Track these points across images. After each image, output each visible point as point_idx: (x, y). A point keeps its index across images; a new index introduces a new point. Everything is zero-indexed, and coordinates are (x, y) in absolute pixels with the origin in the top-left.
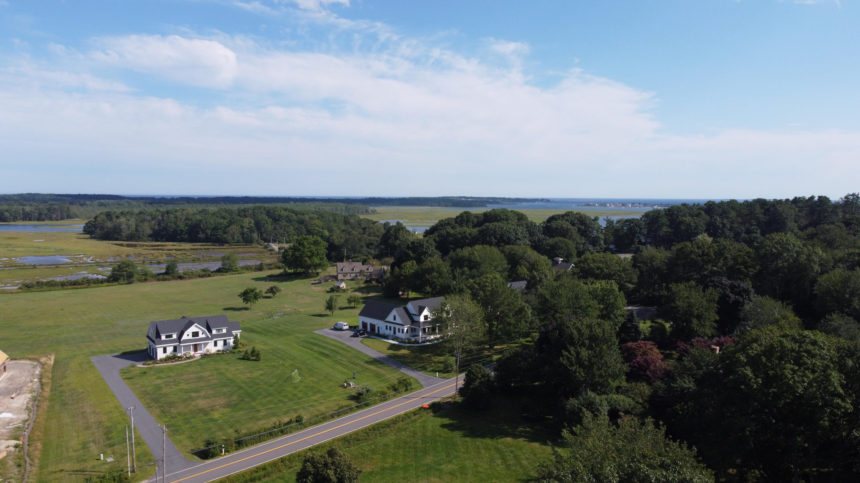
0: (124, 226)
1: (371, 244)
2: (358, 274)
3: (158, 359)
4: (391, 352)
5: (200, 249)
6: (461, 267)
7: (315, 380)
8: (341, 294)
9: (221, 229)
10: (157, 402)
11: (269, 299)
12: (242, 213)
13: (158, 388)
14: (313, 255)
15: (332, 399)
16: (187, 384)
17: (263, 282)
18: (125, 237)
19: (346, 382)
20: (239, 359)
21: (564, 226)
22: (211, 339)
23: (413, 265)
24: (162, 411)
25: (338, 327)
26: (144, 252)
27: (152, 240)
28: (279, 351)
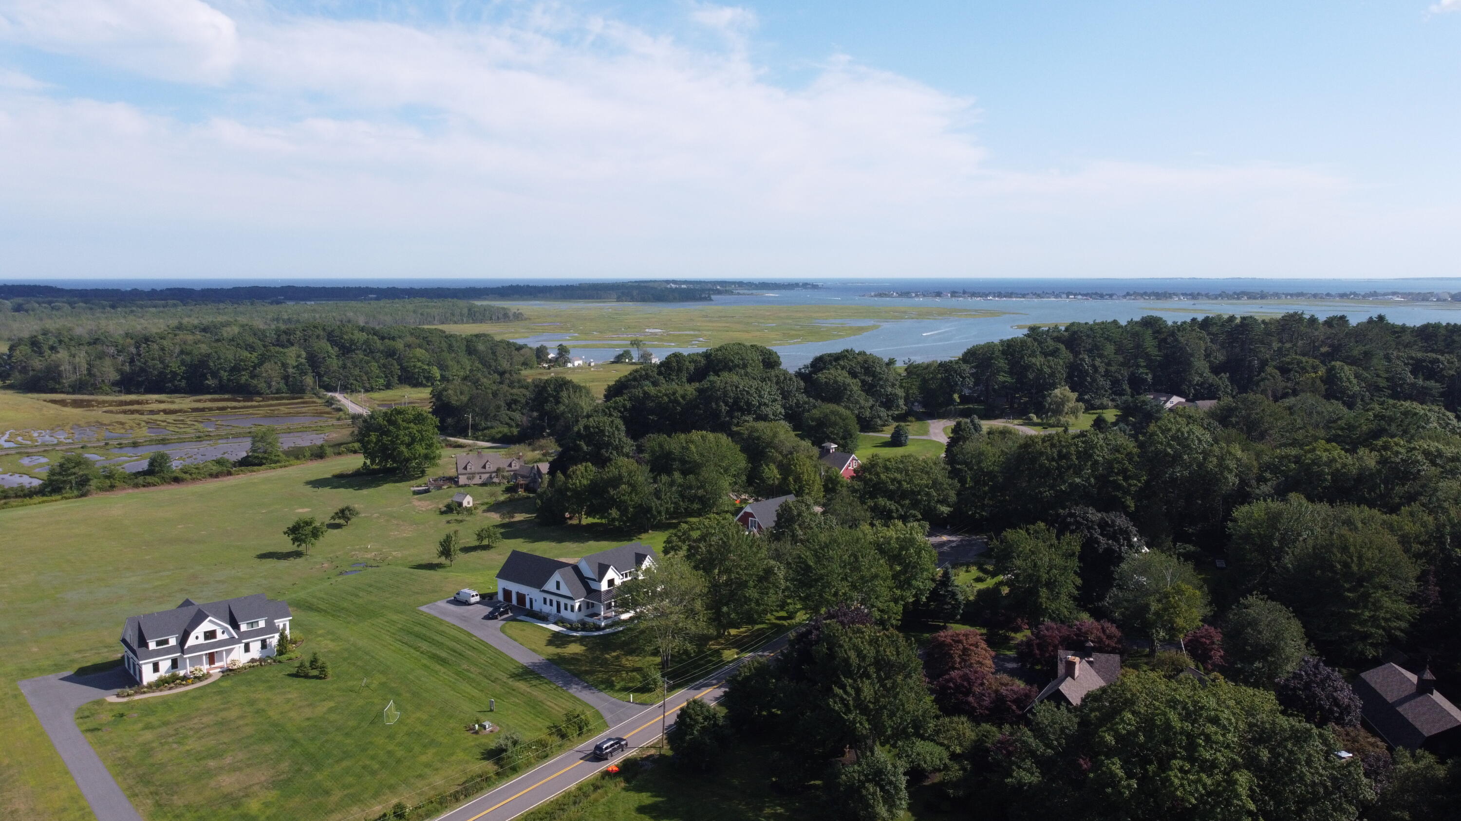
0: (65, 367)
1: (515, 402)
2: (494, 475)
3: (145, 683)
4: (552, 650)
5: (210, 409)
6: (669, 472)
7: (425, 717)
8: (465, 518)
9: (247, 369)
10: (148, 783)
11: (339, 530)
12: (284, 338)
13: (147, 750)
14: (413, 440)
15: (454, 758)
16: (200, 738)
17: (327, 490)
18: (70, 386)
19: (477, 721)
20: (289, 675)
21: (839, 379)
22: (239, 642)
23: (586, 471)
24: (158, 805)
25: (461, 598)
26: (107, 418)
27: (120, 392)
28: (360, 653)
